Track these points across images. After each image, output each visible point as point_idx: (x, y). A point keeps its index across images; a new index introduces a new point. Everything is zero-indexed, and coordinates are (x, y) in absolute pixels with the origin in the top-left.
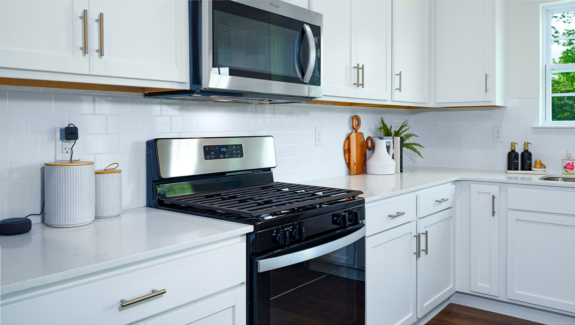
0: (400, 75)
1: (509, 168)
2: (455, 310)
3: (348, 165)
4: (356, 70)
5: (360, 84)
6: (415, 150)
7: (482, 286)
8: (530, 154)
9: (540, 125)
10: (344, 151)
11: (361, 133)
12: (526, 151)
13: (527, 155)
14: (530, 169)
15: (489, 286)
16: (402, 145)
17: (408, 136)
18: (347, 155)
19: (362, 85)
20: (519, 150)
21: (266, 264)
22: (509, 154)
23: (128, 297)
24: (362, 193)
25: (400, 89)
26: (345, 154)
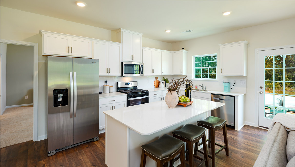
0: (163, 70)
4: (152, 70)
5: (153, 73)
6: (169, 83)
9: (192, 79)
11: (158, 80)
16: (166, 82)
18: (155, 84)
21: (129, 99)
23: (111, 100)
25: (163, 73)
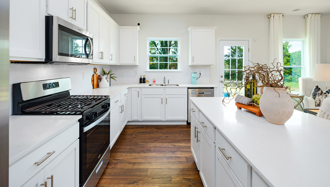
0: (112, 55)
1: (140, 83)
2: (127, 127)
3: (93, 86)
4: (101, 53)
5: (102, 58)
6: (114, 79)
7: (135, 118)
8: (145, 79)
9: (147, 71)
10: (92, 80)
11: (97, 74)
12: (144, 78)
13: (144, 79)
14: (145, 83)
15: (137, 117)
16: (110, 77)
17: (112, 74)
18: (93, 82)
19: (103, 59)
20: (142, 78)
22: (140, 79)
24: (109, 96)
25: (112, 60)
26: (92, 81)
